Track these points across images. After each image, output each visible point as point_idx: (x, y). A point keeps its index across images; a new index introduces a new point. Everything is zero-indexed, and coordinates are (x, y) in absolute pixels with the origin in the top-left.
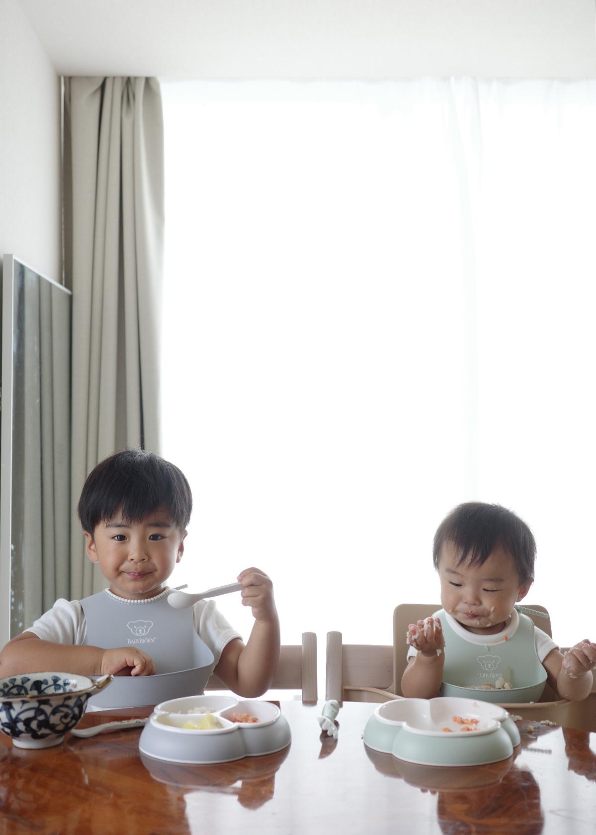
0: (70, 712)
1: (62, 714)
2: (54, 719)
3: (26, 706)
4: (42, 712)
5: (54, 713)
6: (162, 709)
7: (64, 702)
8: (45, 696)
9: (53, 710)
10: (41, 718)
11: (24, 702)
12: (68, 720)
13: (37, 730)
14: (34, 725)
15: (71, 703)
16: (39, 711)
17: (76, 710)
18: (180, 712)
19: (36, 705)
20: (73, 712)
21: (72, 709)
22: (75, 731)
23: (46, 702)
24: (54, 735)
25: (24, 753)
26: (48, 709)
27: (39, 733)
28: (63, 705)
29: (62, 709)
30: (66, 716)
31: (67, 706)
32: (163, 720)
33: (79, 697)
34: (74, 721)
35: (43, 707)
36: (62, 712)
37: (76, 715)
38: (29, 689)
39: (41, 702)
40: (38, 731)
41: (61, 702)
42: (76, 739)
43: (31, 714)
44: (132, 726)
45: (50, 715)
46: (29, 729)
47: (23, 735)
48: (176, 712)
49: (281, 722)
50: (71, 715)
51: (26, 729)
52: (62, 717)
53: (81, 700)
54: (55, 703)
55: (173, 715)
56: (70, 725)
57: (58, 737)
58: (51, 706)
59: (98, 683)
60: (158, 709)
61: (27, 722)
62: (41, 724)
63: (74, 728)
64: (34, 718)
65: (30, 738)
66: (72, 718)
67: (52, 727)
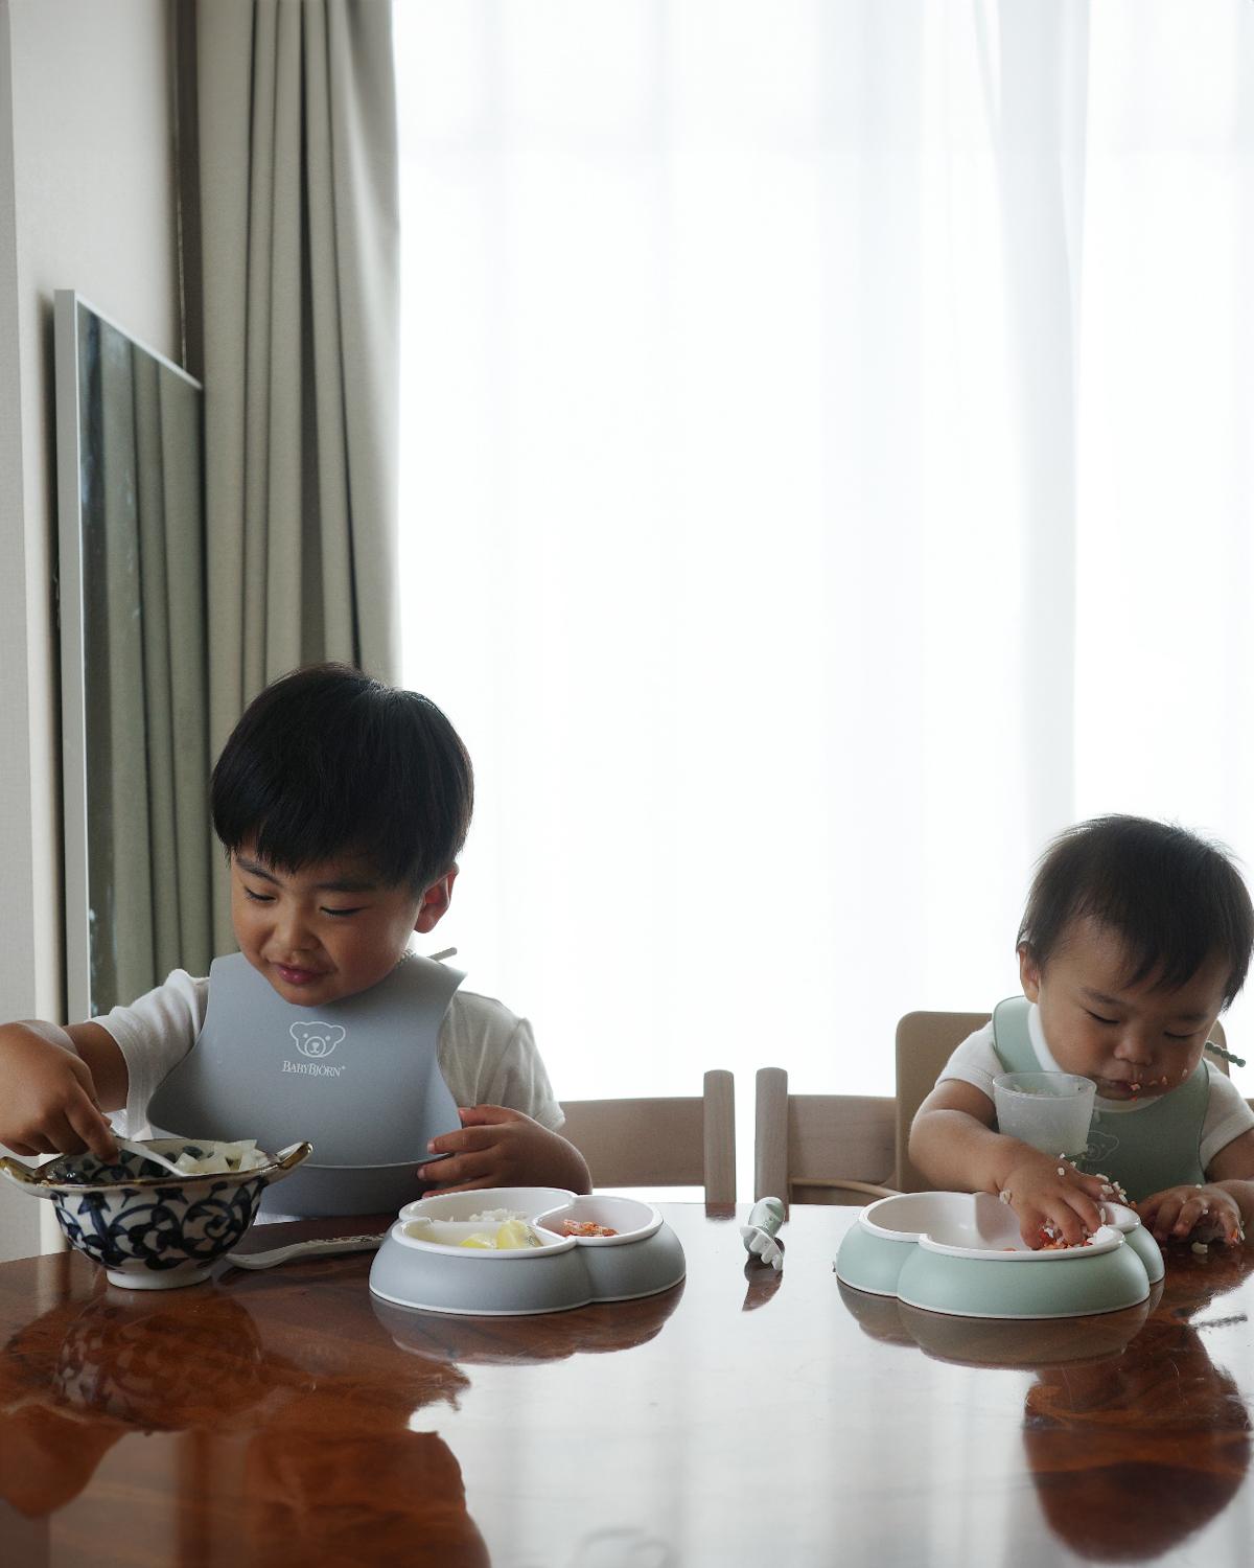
0: (224, 1214)
1: (209, 1219)
2: (192, 1230)
3: (133, 1203)
4: (168, 1214)
5: (191, 1215)
6: (417, 1212)
7: (211, 1195)
8: (172, 1181)
9: (189, 1211)
10: (166, 1226)
11: (128, 1194)
12: (222, 1230)
13: (158, 1250)
14: (150, 1240)
15: (228, 1196)
16: (160, 1212)
17: (238, 1213)
18: (452, 1219)
19: (153, 1199)
20: (231, 1214)
21: (229, 1209)
22: (235, 1257)
23: (175, 1194)
24: (194, 1262)
25: (131, 1297)
26: (179, 1209)
27: (162, 1257)
28: (211, 1201)
29: (208, 1208)
30: (216, 1223)
31: (219, 1203)
32: (419, 1232)
33: (243, 1185)
34: (233, 1235)
35: (167, 1203)
36: (210, 1214)
37: (238, 1221)
38: (136, 1172)
39: (165, 1194)
40: (160, 1253)
41: (205, 1195)
42: (238, 1272)
43: (144, 1217)
44: (354, 1248)
45: (183, 1222)
46: (140, 1250)
47: (128, 1261)
48: (446, 1219)
49: (662, 1238)
50: (227, 1222)
51: (134, 1249)
52: (208, 1225)
53: (247, 1192)
54: (192, 1197)
55: (438, 1225)
56: (226, 1241)
57: (201, 1266)
58: (186, 1202)
59: (281, 1159)
60: (408, 1213)
61: (136, 1234)
62: (164, 1240)
63: (233, 1249)
64: (150, 1227)
65: (144, 1266)
66: (230, 1228)
67: (188, 1245)
